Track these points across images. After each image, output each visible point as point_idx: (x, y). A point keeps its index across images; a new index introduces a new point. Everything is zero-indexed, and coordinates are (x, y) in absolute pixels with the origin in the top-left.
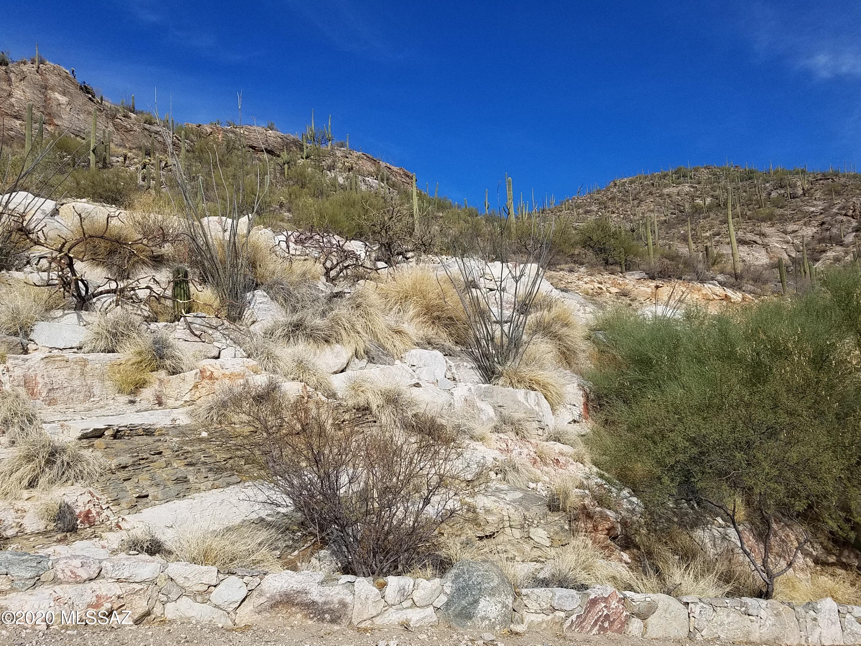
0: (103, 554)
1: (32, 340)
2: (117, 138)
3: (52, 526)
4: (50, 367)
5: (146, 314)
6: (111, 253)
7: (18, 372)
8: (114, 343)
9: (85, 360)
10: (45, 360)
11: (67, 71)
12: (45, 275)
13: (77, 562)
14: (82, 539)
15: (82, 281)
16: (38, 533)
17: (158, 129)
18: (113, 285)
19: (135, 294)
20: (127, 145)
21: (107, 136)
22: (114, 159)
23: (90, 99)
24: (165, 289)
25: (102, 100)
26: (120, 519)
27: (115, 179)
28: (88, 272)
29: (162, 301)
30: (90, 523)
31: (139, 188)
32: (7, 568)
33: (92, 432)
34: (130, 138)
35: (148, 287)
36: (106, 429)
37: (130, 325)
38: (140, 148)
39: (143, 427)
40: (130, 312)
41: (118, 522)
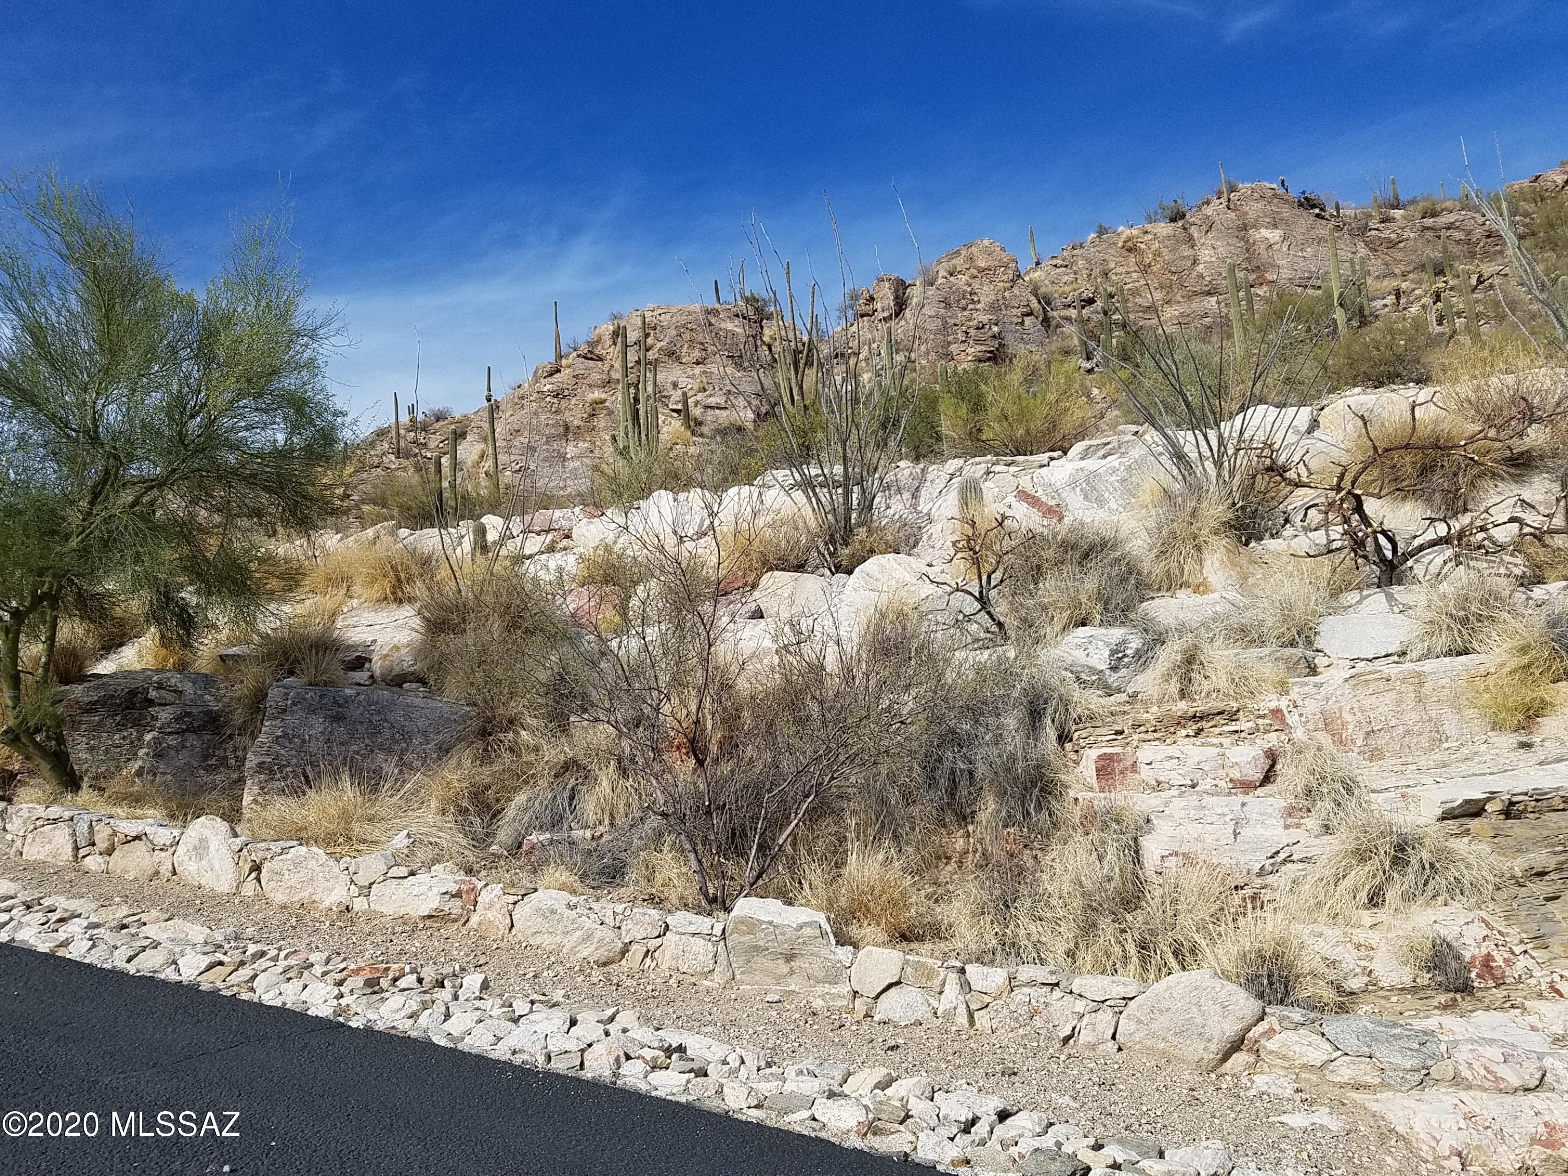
0: (1538, 1043)
1: (1318, 651)
2: (1376, 265)
3: (1424, 978)
4: (1361, 693)
5: (1517, 571)
6: (1425, 471)
7: (1311, 707)
8: (1466, 637)
9: (1419, 674)
10: (1351, 682)
11: (1274, 186)
12: (1320, 537)
13: (1494, 1053)
14: (1487, 1009)
15: (1384, 533)
16: (1402, 989)
17: (1451, 218)
18: (1442, 529)
19: (1490, 538)
20: (1397, 271)
21: (1358, 267)
22: (1378, 304)
23: (1317, 216)
24: (1550, 516)
25: (1338, 209)
26: (1556, 977)
27: (1389, 338)
28: (1389, 516)
29: (1547, 539)
30: (1494, 978)
31: (1434, 342)
32: (1369, 1046)
33: (1461, 806)
34: (1400, 256)
35: (1512, 520)
36: (1488, 800)
37: (1491, 599)
38: (1423, 267)
39: (1562, 793)
40: (1486, 572)
41: (1553, 981)
